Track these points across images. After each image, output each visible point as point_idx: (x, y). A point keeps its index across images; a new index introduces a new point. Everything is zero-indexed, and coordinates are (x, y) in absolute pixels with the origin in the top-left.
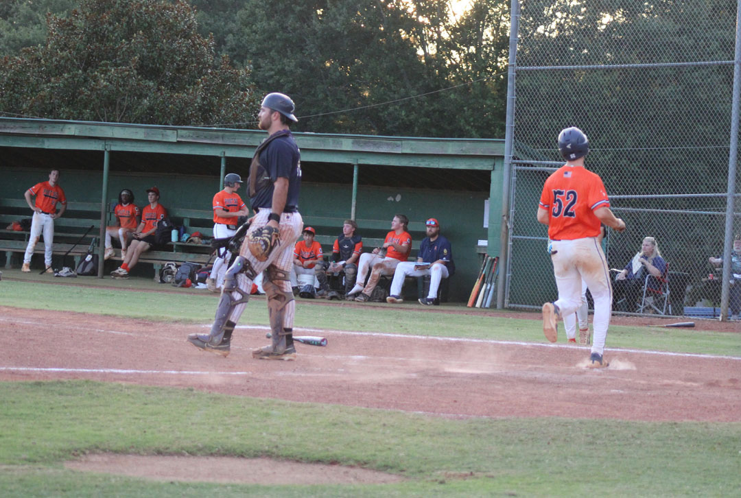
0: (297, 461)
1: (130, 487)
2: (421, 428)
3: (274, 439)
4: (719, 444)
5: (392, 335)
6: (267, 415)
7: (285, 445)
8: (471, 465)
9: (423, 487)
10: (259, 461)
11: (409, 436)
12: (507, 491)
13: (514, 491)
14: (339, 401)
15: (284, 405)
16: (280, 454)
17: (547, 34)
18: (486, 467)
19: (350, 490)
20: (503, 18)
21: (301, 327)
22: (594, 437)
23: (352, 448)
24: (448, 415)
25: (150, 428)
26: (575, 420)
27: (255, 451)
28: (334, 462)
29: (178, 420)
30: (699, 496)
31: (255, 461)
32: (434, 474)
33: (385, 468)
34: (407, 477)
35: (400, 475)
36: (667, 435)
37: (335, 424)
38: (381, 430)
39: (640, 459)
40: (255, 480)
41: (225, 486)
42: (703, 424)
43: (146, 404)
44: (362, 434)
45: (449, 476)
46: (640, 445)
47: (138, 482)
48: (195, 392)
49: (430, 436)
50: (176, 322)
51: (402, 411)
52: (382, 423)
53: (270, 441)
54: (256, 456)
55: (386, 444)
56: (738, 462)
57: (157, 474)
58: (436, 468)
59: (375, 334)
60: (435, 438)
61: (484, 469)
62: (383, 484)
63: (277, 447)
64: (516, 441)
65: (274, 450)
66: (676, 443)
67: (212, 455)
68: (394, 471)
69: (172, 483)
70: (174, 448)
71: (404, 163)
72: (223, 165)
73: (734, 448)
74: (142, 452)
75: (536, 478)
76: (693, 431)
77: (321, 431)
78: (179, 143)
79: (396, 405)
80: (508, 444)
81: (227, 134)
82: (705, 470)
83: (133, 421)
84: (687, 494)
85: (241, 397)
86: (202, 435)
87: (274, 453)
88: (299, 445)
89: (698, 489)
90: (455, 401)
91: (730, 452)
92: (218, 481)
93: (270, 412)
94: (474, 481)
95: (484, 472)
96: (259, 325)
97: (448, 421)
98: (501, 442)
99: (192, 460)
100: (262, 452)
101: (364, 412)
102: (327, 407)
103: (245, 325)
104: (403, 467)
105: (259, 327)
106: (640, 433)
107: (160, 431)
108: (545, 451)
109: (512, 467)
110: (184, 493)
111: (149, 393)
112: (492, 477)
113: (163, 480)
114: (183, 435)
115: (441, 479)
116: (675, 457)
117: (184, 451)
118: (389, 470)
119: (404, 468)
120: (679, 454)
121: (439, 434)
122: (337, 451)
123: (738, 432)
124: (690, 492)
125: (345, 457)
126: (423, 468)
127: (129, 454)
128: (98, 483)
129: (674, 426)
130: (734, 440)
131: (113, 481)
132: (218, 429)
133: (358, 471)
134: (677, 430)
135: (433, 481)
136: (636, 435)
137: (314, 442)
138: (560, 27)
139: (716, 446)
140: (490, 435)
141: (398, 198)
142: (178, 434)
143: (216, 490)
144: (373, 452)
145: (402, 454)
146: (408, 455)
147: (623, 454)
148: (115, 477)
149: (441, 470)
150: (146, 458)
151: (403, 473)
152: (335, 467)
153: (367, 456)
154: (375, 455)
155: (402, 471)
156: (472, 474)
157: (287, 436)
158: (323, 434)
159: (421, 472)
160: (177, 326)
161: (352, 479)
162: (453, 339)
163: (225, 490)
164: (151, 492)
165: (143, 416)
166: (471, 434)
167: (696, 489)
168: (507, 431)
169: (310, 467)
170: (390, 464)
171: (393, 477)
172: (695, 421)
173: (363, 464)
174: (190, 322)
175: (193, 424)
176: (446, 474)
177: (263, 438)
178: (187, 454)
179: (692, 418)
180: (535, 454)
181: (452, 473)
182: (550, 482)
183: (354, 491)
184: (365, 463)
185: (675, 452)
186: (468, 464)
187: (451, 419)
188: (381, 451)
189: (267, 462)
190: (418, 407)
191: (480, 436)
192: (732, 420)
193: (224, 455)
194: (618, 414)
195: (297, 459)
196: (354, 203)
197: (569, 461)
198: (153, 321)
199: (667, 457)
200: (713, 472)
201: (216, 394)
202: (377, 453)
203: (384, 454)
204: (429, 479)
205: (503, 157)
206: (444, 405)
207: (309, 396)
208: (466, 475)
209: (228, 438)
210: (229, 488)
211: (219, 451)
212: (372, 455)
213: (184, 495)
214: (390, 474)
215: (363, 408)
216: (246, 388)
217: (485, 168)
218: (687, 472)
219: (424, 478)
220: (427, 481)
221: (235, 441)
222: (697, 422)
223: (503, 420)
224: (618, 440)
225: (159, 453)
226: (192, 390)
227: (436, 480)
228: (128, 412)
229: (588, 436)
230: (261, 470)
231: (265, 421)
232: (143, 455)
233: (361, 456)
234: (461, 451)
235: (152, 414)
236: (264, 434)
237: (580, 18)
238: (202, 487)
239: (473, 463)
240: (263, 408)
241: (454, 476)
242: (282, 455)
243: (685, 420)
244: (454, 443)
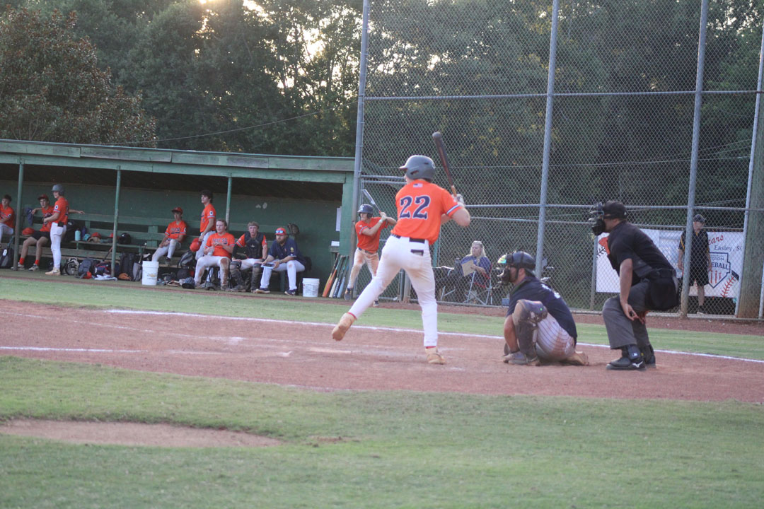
0: (191, 427)
1: (51, 448)
2: (295, 399)
3: (171, 407)
4: (547, 414)
5: (264, 320)
6: (164, 387)
7: (180, 413)
8: (339, 431)
9: (301, 450)
10: (158, 426)
11: (285, 405)
12: (372, 453)
13: (378, 454)
14: (224, 375)
15: (177, 379)
16: (177, 420)
17: (386, 71)
18: (352, 433)
19: (238, 452)
20: (349, 58)
21: (188, 313)
22: (441, 408)
23: (237, 416)
24: (318, 388)
25: (65, 397)
26: (424, 393)
27: (155, 418)
28: (222, 428)
29: (89, 392)
30: (534, 458)
31: (155, 426)
32: (308, 438)
33: (266, 433)
34: (285, 441)
35: (279, 439)
36: (503, 406)
37: (222, 395)
38: (261, 401)
39: (481, 426)
40: (156, 443)
41: (132, 448)
42: (532, 397)
43: (61, 377)
44: (246, 404)
45: (322, 440)
46: (481, 415)
47: (57, 444)
48: (102, 367)
49: (303, 406)
50: (82, 307)
51: (278, 385)
52: (262, 394)
53: (168, 409)
54: (156, 422)
55: (267, 412)
56: (564, 430)
57: (72, 437)
58: (310, 433)
59: (249, 319)
60: (307, 408)
61: (350, 435)
62: (266, 447)
63: (173, 414)
64: (376, 411)
65: (172, 417)
66: (511, 413)
67: (118, 421)
68: (274, 436)
69: (86, 445)
70: (87, 414)
71: (271, 176)
72: (119, 177)
73: (560, 417)
74: (59, 418)
75: (394, 442)
76: (524, 403)
77: (211, 401)
78: (82, 158)
79: (273, 380)
80: (369, 413)
81: (123, 151)
82: (536, 437)
83: (51, 391)
84: (523, 457)
85: (141, 372)
86: (110, 404)
87: (171, 420)
88: (192, 413)
89: (532, 453)
90: (322, 376)
91: (557, 421)
92: (126, 443)
93: (166, 384)
94: (343, 444)
95: (351, 437)
96: (152, 310)
97: (317, 393)
98: (363, 412)
99: (102, 425)
100: (161, 418)
101: (245, 385)
102: (214, 380)
103: (140, 310)
104: (281, 432)
105: (153, 313)
106: (479, 404)
107: (73, 400)
108: (401, 419)
109: (374, 433)
110: (97, 454)
111: (63, 368)
112: (358, 441)
113: (80, 442)
114: (93, 404)
115: (315, 442)
116: (510, 426)
117: (94, 418)
118: (270, 435)
119: (283, 433)
120: (514, 423)
121: (311, 404)
122: (225, 418)
123: (562, 404)
124: (526, 455)
125: (232, 423)
126: (299, 433)
127: (48, 419)
128: (24, 445)
129: (508, 399)
130: (559, 411)
131: (36, 443)
132: (123, 399)
133: (244, 436)
134: (511, 402)
135: (307, 444)
136: (476, 406)
137: (205, 411)
138: (397, 66)
139: (544, 416)
140: (353, 405)
141: (265, 206)
142: (89, 403)
143: (124, 452)
144: (255, 420)
145: (280, 421)
146: (286, 422)
147: (467, 422)
148: (37, 440)
149: (314, 435)
150: (62, 423)
151: (281, 437)
152: (224, 432)
153: (251, 423)
154: (257, 422)
155: (281, 435)
156: (340, 438)
157: (182, 405)
158: (212, 403)
159: (296, 436)
160: (83, 311)
161: (238, 442)
162: (315, 324)
163: (132, 452)
164: (69, 453)
165: (59, 388)
166: (338, 405)
167: (531, 453)
168: (368, 402)
169: (202, 432)
170: (270, 429)
171: (273, 441)
172: (525, 395)
173: (247, 430)
174: (94, 308)
175: (101, 394)
176: (318, 438)
177: (161, 406)
178: (97, 420)
179: (522, 392)
180: (393, 422)
181: (324, 437)
182: (407, 446)
183: (241, 452)
184: (249, 429)
185: (510, 421)
186: (337, 430)
187: (320, 391)
188: (262, 418)
189: (165, 427)
190: (290, 381)
191: (345, 407)
192: (555, 394)
193: (129, 421)
194: (459, 388)
195: (191, 425)
196: (228, 210)
197: (422, 428)
198: (63, 307)
199: (504, 425)
200: (543, 438)
201: (120, 368)
202: (259, 420)
203: (265, 421)
204: (305, 443)
205: (353, 172)
206: (312, 379)
207: (199, 371)
208: (335, 440)
209: (132, 406)
210: (135, 449)
211: (125, 417)
212: (254, 422)
213: (97, 456)
214: (270, 438)
215: (245, 382)
216: (144, 364)
217: (338, 182)
218: (523, 438)
219: (299, 442)
220: (303, 445)
221: (137, 409)
222: (528, 396)
223: (364, 393)
224: (462, 410)
225: (74, 419)
226: (100, 365)
227: (311, 444)
228: (46, 383)
229: (436, 407)
230: (161, 433)
231: (163, 392)
232: (60, 421)
233: (245, 422)
234: (329, 419)
235: (66, 386)
236: (162, 403)
237: (414, 58)
238: (112, 449)
239: (341, 429)
240: (160, 381)
241: (325, 440)
242: (178, 422)
243: (516, 394)
244: (323, 412)
